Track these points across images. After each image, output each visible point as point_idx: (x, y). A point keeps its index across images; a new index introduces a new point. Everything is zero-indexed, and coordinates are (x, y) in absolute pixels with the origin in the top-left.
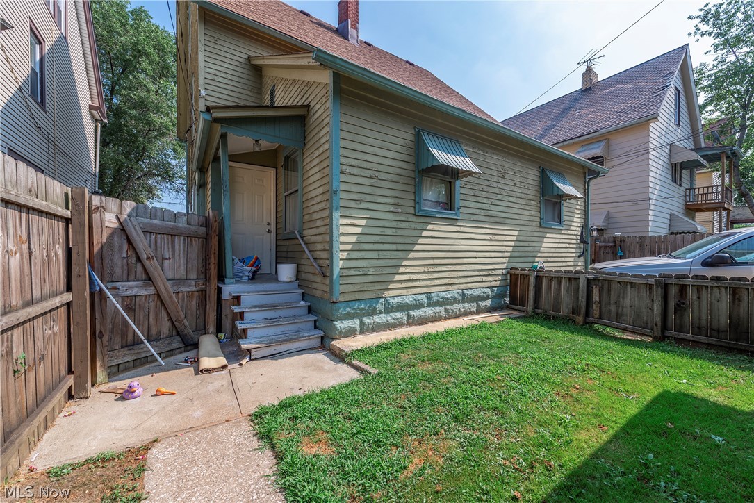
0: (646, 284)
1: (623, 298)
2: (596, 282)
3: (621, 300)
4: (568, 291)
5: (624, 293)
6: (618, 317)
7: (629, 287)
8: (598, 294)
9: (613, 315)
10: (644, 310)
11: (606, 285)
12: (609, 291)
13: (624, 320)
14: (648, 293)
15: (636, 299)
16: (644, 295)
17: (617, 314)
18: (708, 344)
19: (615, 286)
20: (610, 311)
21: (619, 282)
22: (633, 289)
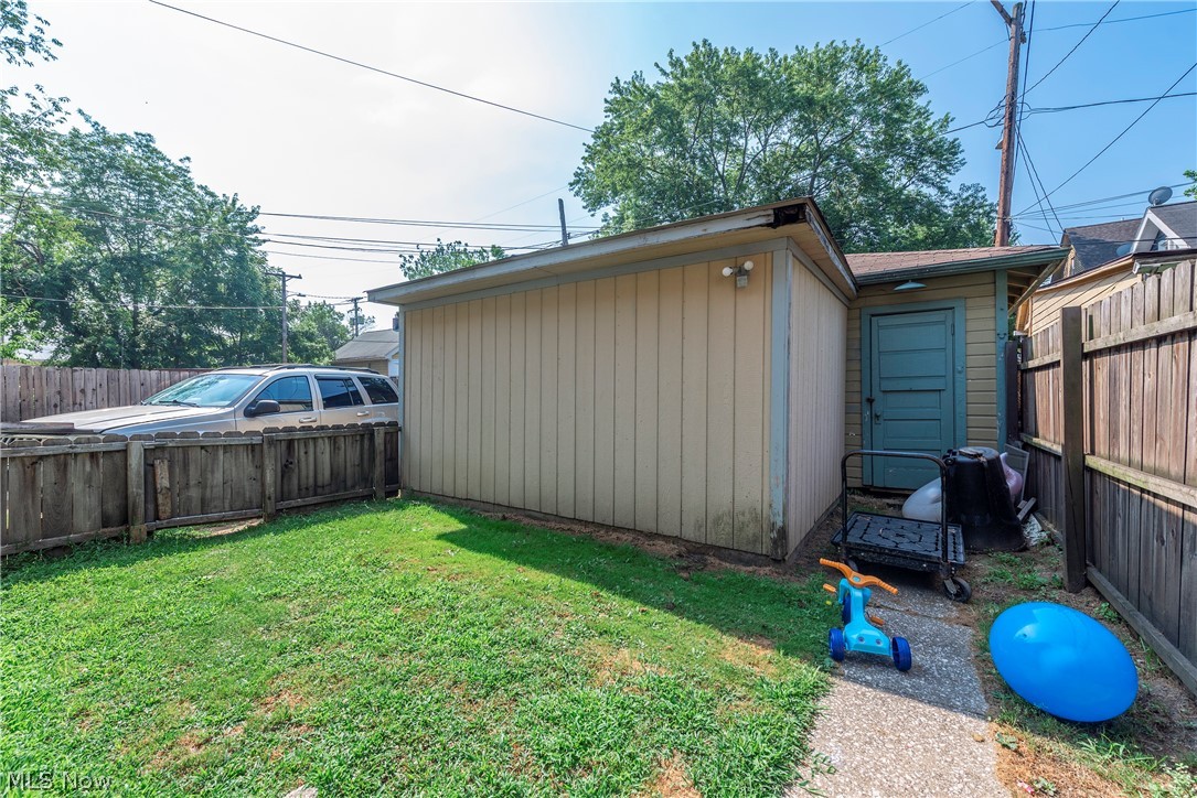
0: (247, 445)
1: (213, 472)
2: (158, 453)
3: (209, 476)
4: (88, 481)
5: (213, 464)
6: (204, 505)
7: (221, 452)
8: (166, 474)
9: (196, 503)
10: (246, 483)
11: (179, 456)
12: (186, 465)
13: (215, 507)
14: (250, 456)
15: (234, 469)
16: (245, 460)
17: (203, 500)
18: (315, 505)
19: (195, 455)
20: (189, 499)
21: (202, 447)
22: (228, 455)
